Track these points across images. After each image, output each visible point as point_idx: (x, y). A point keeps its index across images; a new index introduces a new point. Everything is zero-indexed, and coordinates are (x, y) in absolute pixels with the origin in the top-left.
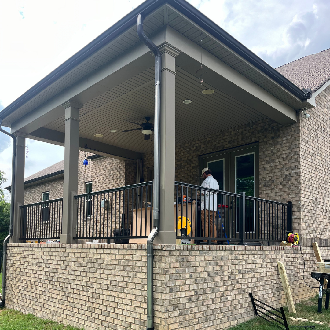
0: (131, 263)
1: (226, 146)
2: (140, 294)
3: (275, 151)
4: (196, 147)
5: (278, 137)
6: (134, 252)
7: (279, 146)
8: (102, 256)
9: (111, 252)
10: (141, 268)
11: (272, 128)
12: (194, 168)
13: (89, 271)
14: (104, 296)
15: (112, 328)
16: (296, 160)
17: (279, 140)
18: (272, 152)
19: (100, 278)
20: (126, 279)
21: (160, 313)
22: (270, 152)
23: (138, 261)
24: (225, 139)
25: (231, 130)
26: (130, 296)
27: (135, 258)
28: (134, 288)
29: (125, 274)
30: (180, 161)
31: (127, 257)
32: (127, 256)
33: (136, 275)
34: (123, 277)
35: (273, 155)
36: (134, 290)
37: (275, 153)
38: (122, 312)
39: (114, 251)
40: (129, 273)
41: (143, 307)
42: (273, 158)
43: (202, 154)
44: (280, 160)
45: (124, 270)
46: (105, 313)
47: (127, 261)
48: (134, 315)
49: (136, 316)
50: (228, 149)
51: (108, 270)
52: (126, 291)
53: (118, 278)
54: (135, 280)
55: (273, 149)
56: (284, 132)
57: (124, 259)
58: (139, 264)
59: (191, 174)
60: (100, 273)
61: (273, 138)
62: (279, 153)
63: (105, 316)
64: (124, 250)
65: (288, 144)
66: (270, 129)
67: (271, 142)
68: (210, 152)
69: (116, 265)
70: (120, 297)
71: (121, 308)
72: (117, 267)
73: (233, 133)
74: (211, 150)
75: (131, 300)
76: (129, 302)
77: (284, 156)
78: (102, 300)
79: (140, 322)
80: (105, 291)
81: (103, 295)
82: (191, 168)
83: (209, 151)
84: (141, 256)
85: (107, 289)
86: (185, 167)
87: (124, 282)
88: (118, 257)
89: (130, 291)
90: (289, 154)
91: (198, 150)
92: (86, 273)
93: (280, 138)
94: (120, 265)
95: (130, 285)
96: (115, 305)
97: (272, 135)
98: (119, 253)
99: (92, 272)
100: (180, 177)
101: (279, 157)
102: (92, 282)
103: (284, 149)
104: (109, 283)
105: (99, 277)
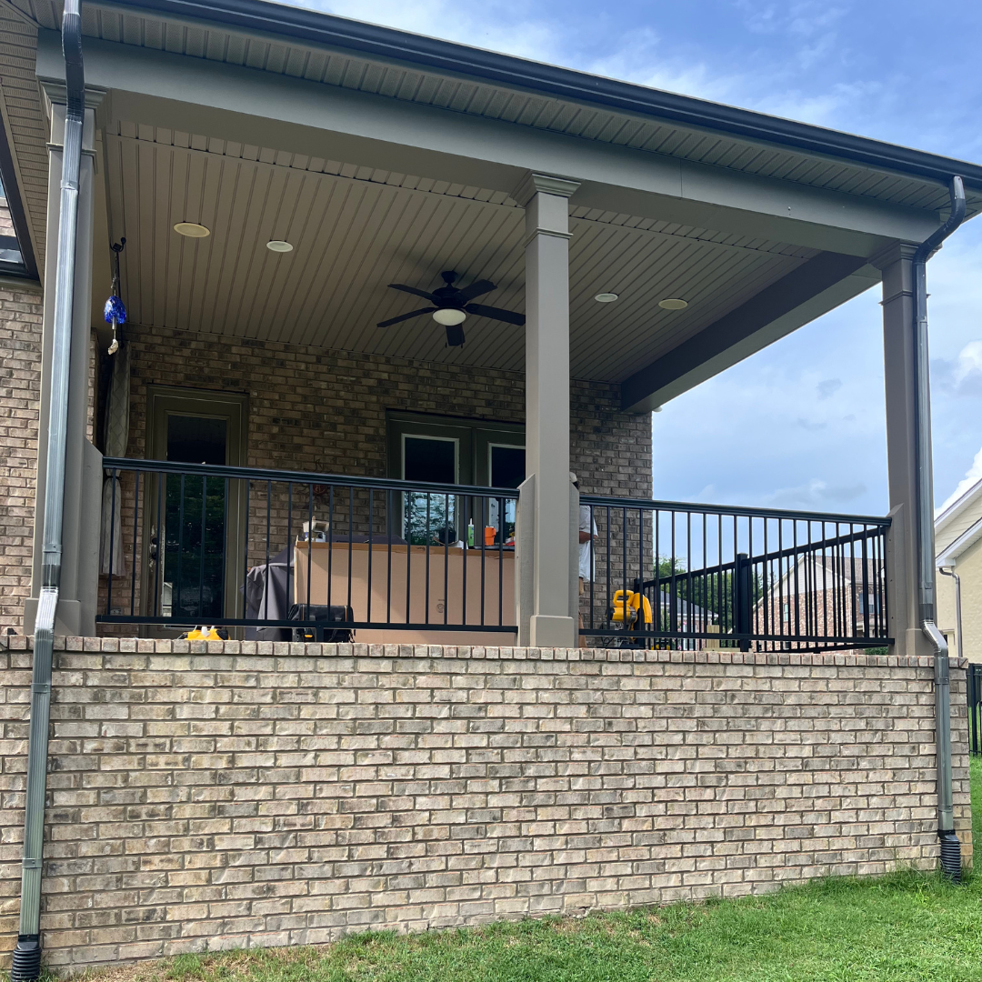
0: (876, 699)
1: (480, 411)
2: (907, 766)
3: (602, 461)
4: (380, 381)
5: (609, 431)
6: (884, 674)
7: (611, 454)
8: (779, 686)
9: (810, 675)
10: (908, 709)
11: (598, 407)
12: (370, 439)
13: (725, 728)
14: (791, 790)
15: (824, 862)
16: (644, 493)
17: (611, 439)
18: (595, 462)
19: (773, 744)
20: (867, 737)
21: (961, 795)
22: (590, 460)
23: (897, 692)
24: (476, 392)
25: (493, 373)
26: (878, 774)
27: (889, 687)
28: (890, 753)
29: (862, 725)
30: (314, 405)
31: (864, 687)
32: (865, 683)
33: (893, 726)
34: (853, 733)
35: (597, 470)
36: (888, 761)
37: (602, 466)
38: (855, 816)
39: (824, 672)
40: (874, 723)
41: (917, 792)
42: (597, 475)
43: (399, 407)
44: (613, 484)
45: (859, 716)
46: (799, 830)
47: (864, 695)
48: (892, 815)
49: (899, 815)
50: (483, 418)
51: (803, 720)
52: (864, 764)
53: (836, 738)
54: (892, 737)
55: (597, 455)
56: (621, 426)
57: (857, 690)
58: (899, 700)
59: (361, 455)
60: (773, 731)
61: (597, 430)
62: (611, 468)
63: (798, 838)
64: (856, 670)
65: (628, 455)
66: (591, 408)
67: (593, 437)
68: (429, 411)
69: (832, 705)
70: (847, 781)
71: (854, 807)
72: (833, 711)
73: (498, 382)
74: (432, 405)
75: (880, 782)
76: (876, 789)
77: (622, 477)
78: (785, 799)
79: (912, 827)
80: (793, 774)
81: (789, 785)
82: (362, 438)
83: (425, 406)
84: (904, 683)
85: (800, 768)
86: (333, 427)
87: (859, 743)
88: (834, 686)
89: (879, 762)
90: (630, 476)
91: (386, 392)
92: (712, 735)
93: (612, 435)
94: (843, 705)
95: (877, 750)
96: (832, 804)
97: (596, 422)
98: (838, 675)
99: (741, 730)
100: (315, 455)
101: (610, 476)
102: (739, 758)
103: (621, 461)
104: (807, 752)
105: (770, 742)
